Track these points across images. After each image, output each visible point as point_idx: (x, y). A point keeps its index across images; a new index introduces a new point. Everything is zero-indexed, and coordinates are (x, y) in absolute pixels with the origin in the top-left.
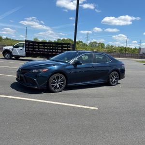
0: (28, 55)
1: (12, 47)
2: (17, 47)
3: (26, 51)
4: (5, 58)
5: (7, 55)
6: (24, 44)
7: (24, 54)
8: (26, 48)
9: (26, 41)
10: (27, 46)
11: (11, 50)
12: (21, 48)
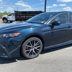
0: (17, 20)
1: (7, 16)
2: (10, 15)
3: (15, 17)
4: (4, 23)
5: (5, 21)
6: (14, 13)
7: (14, 20)
8: (15, 16)
9: (15, 11)
10: (16, 15)
11: (7, 18)
12: (13, 16)
